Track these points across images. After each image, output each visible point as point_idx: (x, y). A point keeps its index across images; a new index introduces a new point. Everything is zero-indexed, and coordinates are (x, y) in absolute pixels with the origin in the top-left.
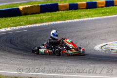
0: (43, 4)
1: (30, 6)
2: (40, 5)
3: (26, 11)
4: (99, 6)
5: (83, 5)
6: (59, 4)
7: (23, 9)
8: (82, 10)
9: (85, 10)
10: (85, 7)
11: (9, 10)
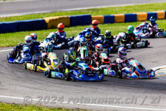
0: (74, 16)
1: (57, 17)
2: (69, 16)
3: (53, 24)
4: (140, 19)
5: (120, 17)
6: (92, 16)
7: (50, 21)
8: (120, 24)
9: (123, 24)
10: (123, 20)
11: (33, 22)
